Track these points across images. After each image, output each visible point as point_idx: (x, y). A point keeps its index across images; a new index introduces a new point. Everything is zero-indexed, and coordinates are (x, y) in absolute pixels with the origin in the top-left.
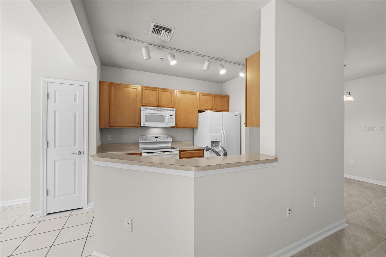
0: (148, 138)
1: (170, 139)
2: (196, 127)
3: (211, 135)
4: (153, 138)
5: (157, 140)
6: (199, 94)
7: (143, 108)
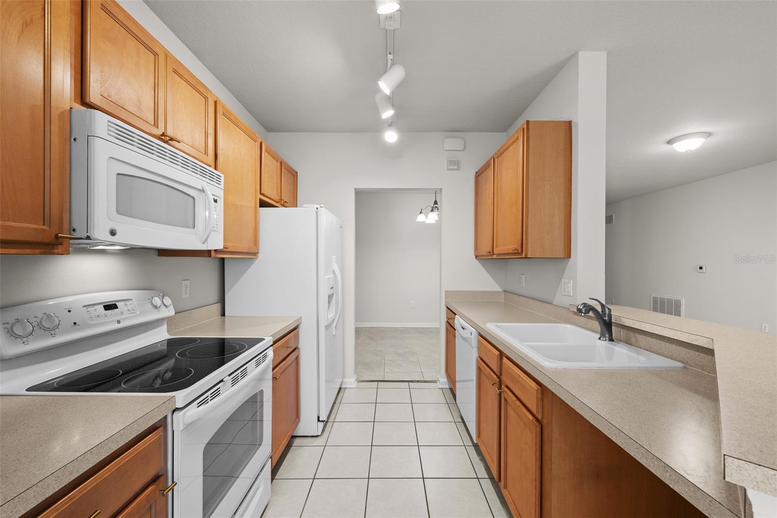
1: (168, 305)
2: (256, 254)
3: (327, 277)
4: (97, 313)
5: (119, 322)
6: (261, 144)
7: (109, 121)
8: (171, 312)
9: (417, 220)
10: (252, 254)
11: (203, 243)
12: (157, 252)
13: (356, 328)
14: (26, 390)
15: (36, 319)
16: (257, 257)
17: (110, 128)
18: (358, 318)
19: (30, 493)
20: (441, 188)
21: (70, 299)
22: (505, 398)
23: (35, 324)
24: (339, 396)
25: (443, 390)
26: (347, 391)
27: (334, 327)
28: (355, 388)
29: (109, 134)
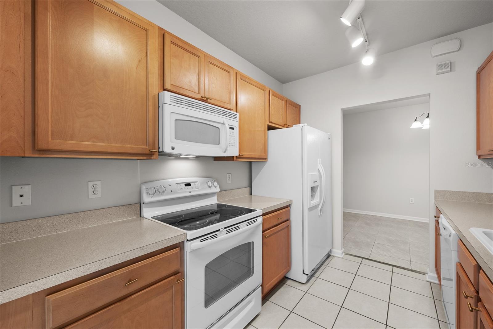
0: (169, 189)
1: (216, 186)
2: (266, 159)
3: (310, 174)
4: (181, 187)
5: (190, 192)
6: (269, 91)
7: (170, 95)
8: (218, 190)
9: (412, 127)
10: (263, 159)
11: (225, 152)
12: (213, 159)
13: (343, 212)
14: (151, 218)
15: (157, 188)
16: (267, 161)
17: (171, 98)
18: (345, 204)
19: (108, 260)
20: (429, 93)
21: (170, 180)
22: (480, 319)
23: (156, 190)
24: (327, 260)
25: (431, 283)
26: (335, 259)
27: (319, 210)
28: (341, 258)
29: (170, 101)
